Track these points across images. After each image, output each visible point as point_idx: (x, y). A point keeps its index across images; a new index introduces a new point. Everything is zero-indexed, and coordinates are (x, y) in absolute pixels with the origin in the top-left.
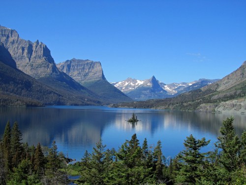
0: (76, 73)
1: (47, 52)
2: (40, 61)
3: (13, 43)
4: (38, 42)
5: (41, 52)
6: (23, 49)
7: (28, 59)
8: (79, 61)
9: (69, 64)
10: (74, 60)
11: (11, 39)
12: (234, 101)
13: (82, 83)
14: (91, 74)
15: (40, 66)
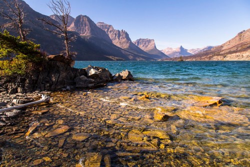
0: (142, 45)
1: (127, 35)
2: (124, 40)
3: (111, 32)
4: (122, 30)
5: (124, 36)
6: (116, 34)
7: (118, 39)
8: (143, 39)
9: (139, 41)
10: (140, 39)
11: (110, 30)
12: (237, 54)
13: (145, 50)
14: (149, 46)
15: (124, 42)
